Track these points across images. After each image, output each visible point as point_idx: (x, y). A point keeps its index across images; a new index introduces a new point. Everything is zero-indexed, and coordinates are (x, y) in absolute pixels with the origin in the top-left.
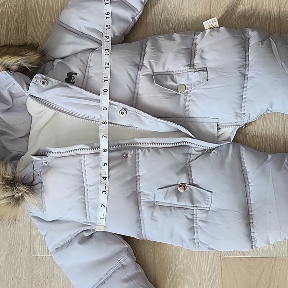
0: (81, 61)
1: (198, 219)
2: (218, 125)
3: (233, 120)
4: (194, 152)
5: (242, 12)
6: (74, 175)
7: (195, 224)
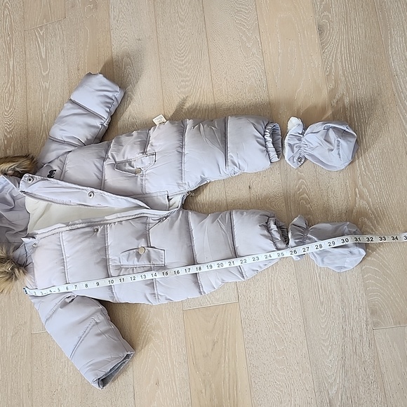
0: (60, 160)
2: (168, 197)
3: (177, 190)
4: (151, 221)
5: (188, 109)
6: (54, 250)
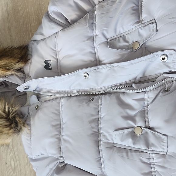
1: (155, 164)
7: (153, 169)
